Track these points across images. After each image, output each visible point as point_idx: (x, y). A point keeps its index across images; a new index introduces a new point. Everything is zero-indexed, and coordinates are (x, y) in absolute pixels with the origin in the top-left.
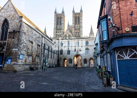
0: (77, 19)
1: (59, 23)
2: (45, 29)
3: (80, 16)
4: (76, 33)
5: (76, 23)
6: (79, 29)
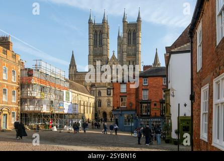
0: (132, 36)
1: (98, 43)
2: (73, 55)
3: (136, 29)
4: (129, 62)
5: (129, 44)
6: (136, 56)
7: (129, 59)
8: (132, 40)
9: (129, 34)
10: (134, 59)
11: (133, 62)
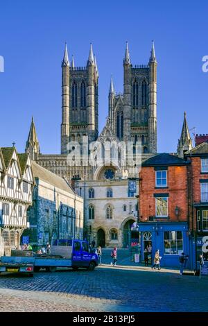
0: (140, 90)
1: (79, 102)
3: (148, 78)
4: (136, 137)
5: (135, 105)
6: (147, 125)
7: (136, 132)
8: (140, 97)
9: (135, 87)
10: (145, 132)
11: (143, 137)
